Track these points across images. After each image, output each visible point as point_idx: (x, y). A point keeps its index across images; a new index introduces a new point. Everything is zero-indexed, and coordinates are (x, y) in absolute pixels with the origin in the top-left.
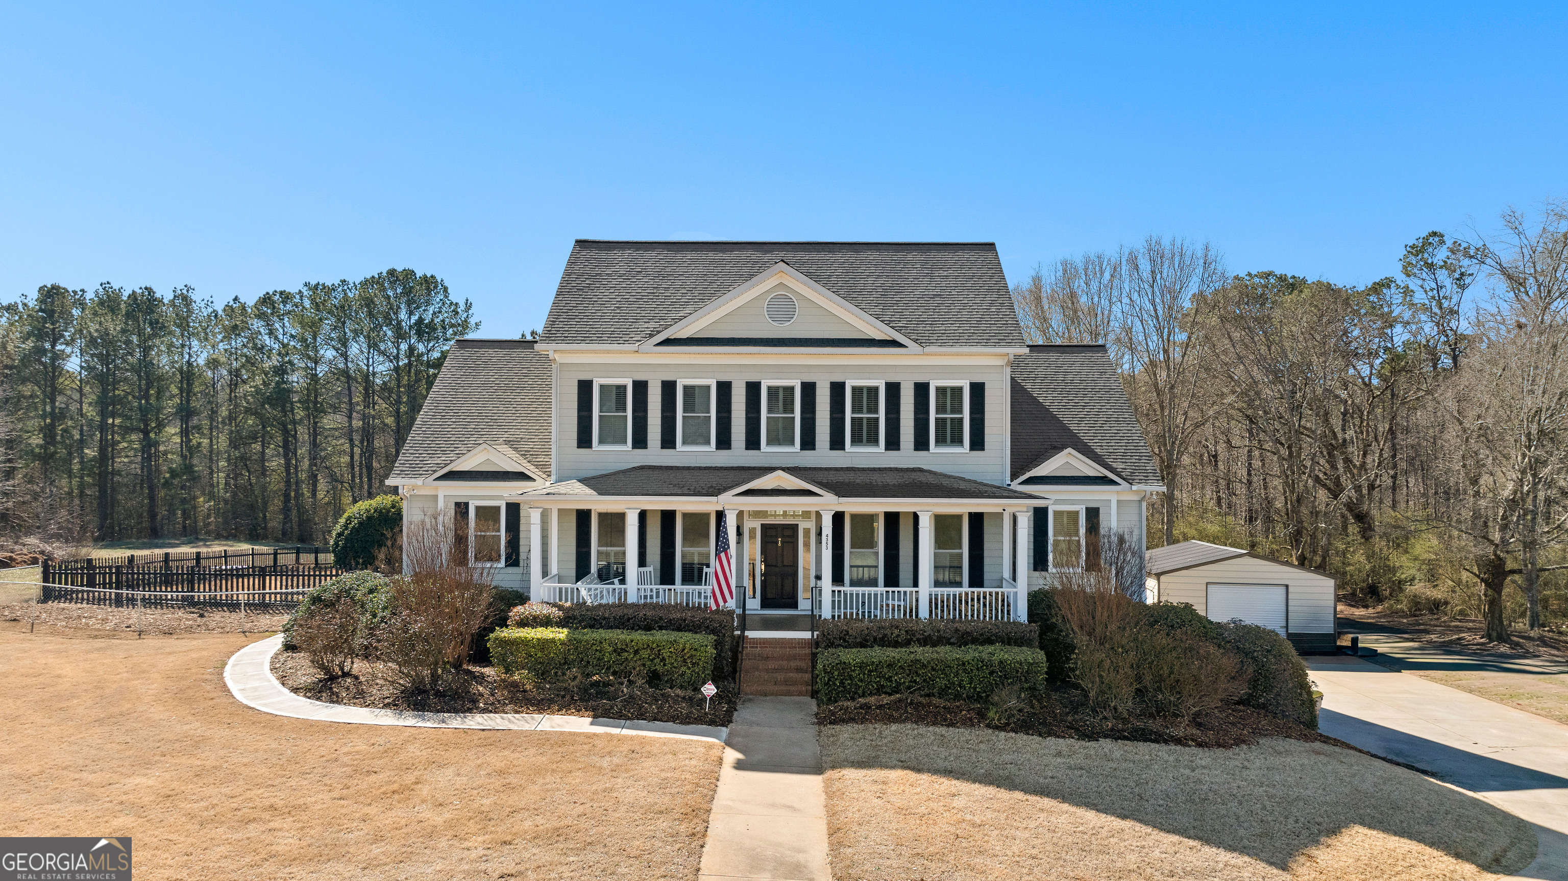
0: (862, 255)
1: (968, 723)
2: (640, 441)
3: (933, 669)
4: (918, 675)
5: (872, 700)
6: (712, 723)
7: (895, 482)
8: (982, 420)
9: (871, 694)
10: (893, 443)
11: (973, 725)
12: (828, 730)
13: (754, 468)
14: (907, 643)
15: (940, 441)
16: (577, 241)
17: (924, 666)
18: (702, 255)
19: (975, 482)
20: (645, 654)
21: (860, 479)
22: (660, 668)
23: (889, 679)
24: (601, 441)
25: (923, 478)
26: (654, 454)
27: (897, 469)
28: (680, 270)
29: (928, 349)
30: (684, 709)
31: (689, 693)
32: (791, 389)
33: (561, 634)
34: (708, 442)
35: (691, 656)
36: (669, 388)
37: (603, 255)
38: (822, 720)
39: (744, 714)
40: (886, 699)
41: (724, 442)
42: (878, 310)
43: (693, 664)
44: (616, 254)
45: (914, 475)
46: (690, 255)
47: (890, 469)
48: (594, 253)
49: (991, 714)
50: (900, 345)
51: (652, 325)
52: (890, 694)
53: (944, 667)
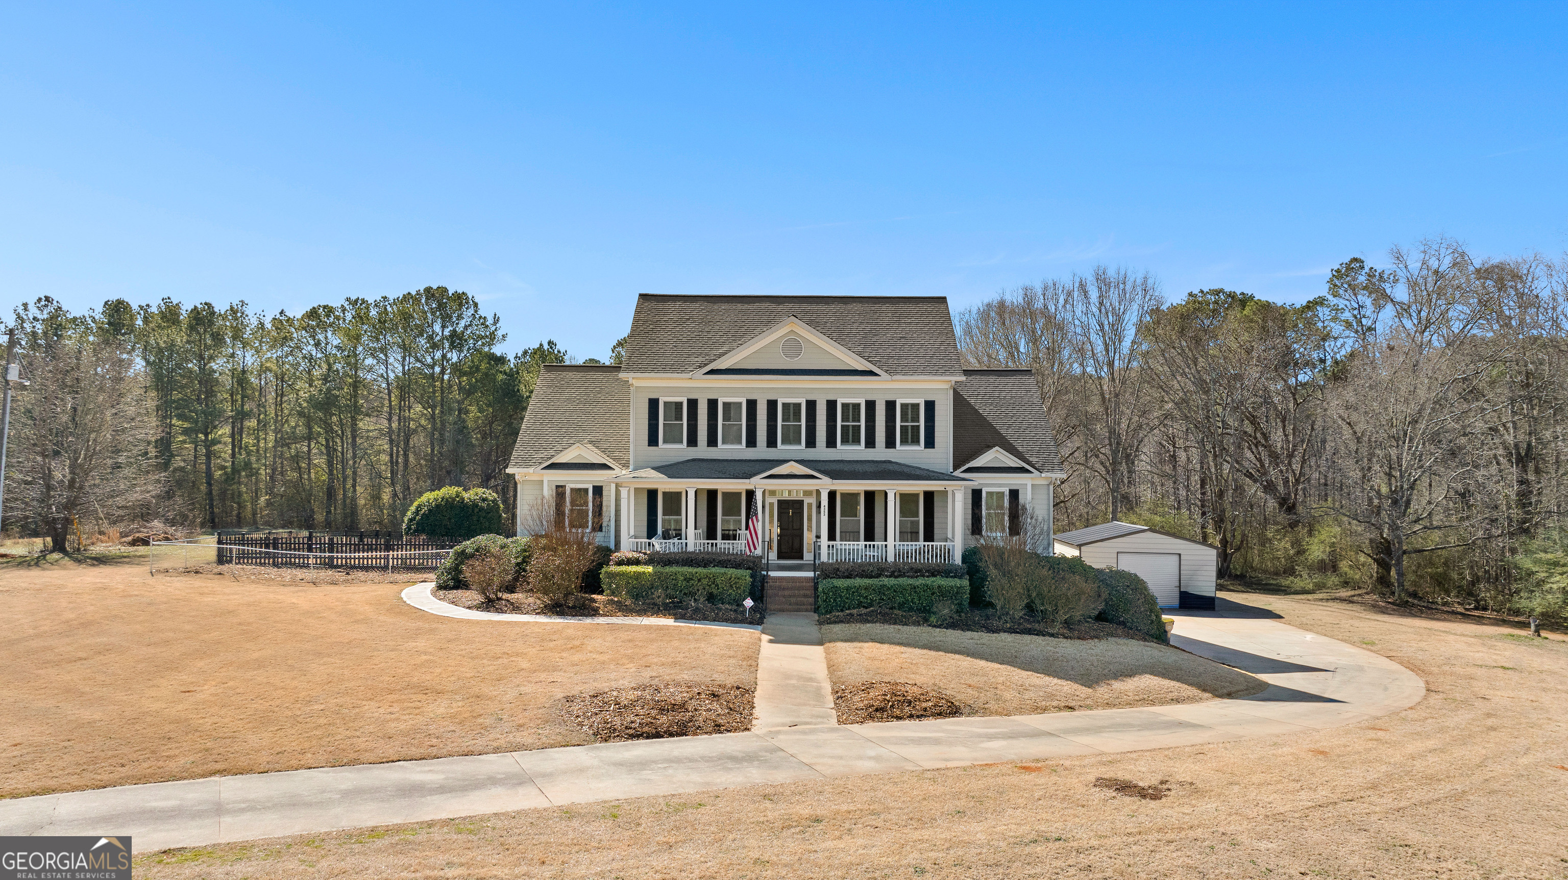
0: (850, 307)
1: (917, 624)
2: (692, 441)
3: (895, 591)
4: (884, 595)
5: (855, 611)
6: (751, 623)
7: (871, 470)
8: (933, 427)
9: (854, 608)
10: (871, 443)
11: (919, 625)
12: (826, 627)
13: (773, 461)
14: (878, 576)
15: (904, 441)
16: (640, 295)
17: (889, 589)
18: (733, 306)
19: (928, 470)
20: (705, 582)
21: (846, 468)
22: (715, 591)
23: (866, 597)
24: (665, 442)
25: (891, 467)
26: (702, 451)
27: (873, 461)
28: (717, 318)
29: (895, 377)
30: (733, 615)
31: (734, 607)
32: (799, 405)
33: (650, 569)
34: (740, 443)
35: (736, 583)
36: (712, 404)
37: (660, 306)
38: (820, 623)
39: (770, 620)
40: (863, 611)
41: (752, 442)
42: (860, 349)
43: (737, 588)
44: (670, 305)
45: (884, 466)
46: (724, 306)
47: (869, 461)
48: (653, 304)
49: (932, 619)
50: (876, 375)
51: (700, 359)
52: (866, 608)
53: (901, 590)
